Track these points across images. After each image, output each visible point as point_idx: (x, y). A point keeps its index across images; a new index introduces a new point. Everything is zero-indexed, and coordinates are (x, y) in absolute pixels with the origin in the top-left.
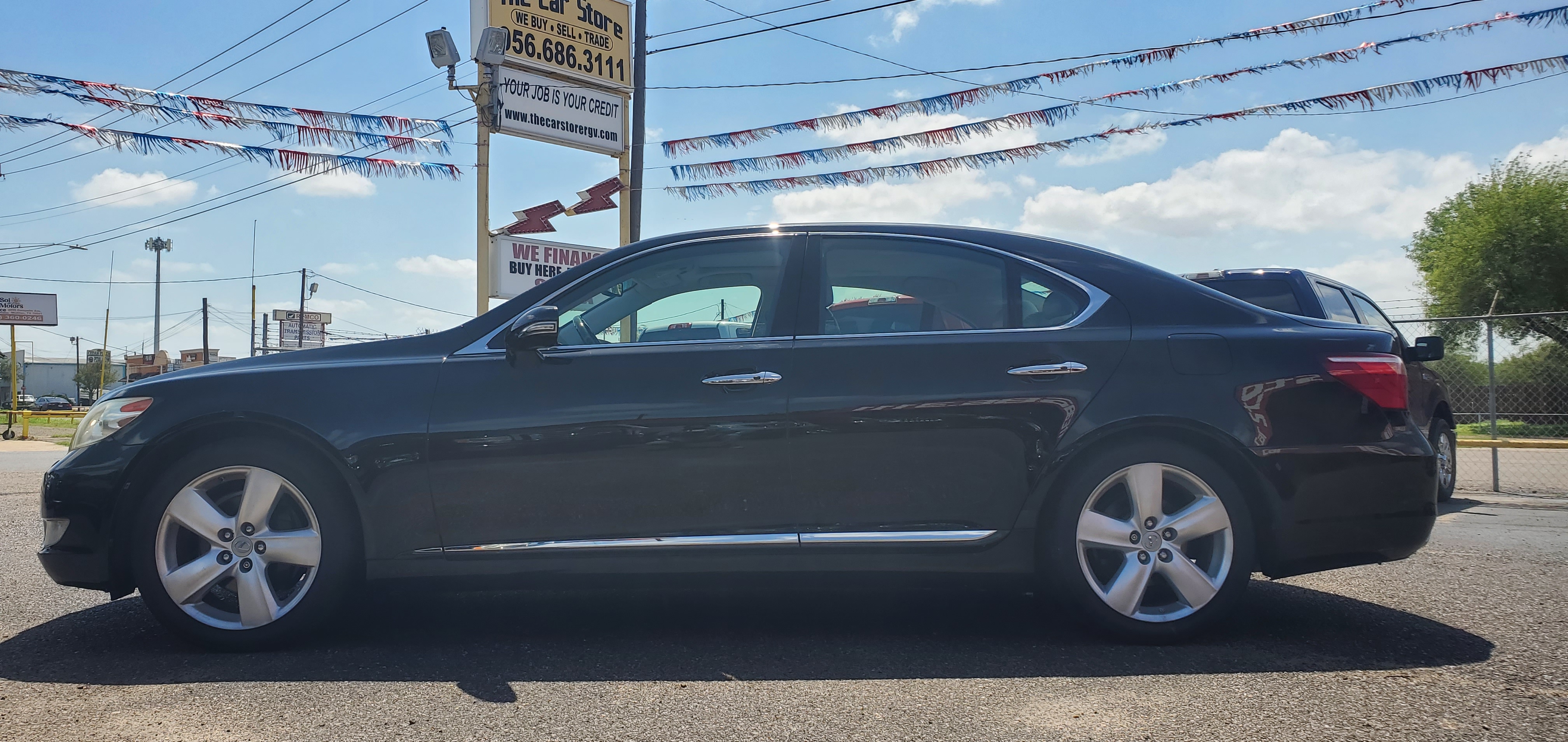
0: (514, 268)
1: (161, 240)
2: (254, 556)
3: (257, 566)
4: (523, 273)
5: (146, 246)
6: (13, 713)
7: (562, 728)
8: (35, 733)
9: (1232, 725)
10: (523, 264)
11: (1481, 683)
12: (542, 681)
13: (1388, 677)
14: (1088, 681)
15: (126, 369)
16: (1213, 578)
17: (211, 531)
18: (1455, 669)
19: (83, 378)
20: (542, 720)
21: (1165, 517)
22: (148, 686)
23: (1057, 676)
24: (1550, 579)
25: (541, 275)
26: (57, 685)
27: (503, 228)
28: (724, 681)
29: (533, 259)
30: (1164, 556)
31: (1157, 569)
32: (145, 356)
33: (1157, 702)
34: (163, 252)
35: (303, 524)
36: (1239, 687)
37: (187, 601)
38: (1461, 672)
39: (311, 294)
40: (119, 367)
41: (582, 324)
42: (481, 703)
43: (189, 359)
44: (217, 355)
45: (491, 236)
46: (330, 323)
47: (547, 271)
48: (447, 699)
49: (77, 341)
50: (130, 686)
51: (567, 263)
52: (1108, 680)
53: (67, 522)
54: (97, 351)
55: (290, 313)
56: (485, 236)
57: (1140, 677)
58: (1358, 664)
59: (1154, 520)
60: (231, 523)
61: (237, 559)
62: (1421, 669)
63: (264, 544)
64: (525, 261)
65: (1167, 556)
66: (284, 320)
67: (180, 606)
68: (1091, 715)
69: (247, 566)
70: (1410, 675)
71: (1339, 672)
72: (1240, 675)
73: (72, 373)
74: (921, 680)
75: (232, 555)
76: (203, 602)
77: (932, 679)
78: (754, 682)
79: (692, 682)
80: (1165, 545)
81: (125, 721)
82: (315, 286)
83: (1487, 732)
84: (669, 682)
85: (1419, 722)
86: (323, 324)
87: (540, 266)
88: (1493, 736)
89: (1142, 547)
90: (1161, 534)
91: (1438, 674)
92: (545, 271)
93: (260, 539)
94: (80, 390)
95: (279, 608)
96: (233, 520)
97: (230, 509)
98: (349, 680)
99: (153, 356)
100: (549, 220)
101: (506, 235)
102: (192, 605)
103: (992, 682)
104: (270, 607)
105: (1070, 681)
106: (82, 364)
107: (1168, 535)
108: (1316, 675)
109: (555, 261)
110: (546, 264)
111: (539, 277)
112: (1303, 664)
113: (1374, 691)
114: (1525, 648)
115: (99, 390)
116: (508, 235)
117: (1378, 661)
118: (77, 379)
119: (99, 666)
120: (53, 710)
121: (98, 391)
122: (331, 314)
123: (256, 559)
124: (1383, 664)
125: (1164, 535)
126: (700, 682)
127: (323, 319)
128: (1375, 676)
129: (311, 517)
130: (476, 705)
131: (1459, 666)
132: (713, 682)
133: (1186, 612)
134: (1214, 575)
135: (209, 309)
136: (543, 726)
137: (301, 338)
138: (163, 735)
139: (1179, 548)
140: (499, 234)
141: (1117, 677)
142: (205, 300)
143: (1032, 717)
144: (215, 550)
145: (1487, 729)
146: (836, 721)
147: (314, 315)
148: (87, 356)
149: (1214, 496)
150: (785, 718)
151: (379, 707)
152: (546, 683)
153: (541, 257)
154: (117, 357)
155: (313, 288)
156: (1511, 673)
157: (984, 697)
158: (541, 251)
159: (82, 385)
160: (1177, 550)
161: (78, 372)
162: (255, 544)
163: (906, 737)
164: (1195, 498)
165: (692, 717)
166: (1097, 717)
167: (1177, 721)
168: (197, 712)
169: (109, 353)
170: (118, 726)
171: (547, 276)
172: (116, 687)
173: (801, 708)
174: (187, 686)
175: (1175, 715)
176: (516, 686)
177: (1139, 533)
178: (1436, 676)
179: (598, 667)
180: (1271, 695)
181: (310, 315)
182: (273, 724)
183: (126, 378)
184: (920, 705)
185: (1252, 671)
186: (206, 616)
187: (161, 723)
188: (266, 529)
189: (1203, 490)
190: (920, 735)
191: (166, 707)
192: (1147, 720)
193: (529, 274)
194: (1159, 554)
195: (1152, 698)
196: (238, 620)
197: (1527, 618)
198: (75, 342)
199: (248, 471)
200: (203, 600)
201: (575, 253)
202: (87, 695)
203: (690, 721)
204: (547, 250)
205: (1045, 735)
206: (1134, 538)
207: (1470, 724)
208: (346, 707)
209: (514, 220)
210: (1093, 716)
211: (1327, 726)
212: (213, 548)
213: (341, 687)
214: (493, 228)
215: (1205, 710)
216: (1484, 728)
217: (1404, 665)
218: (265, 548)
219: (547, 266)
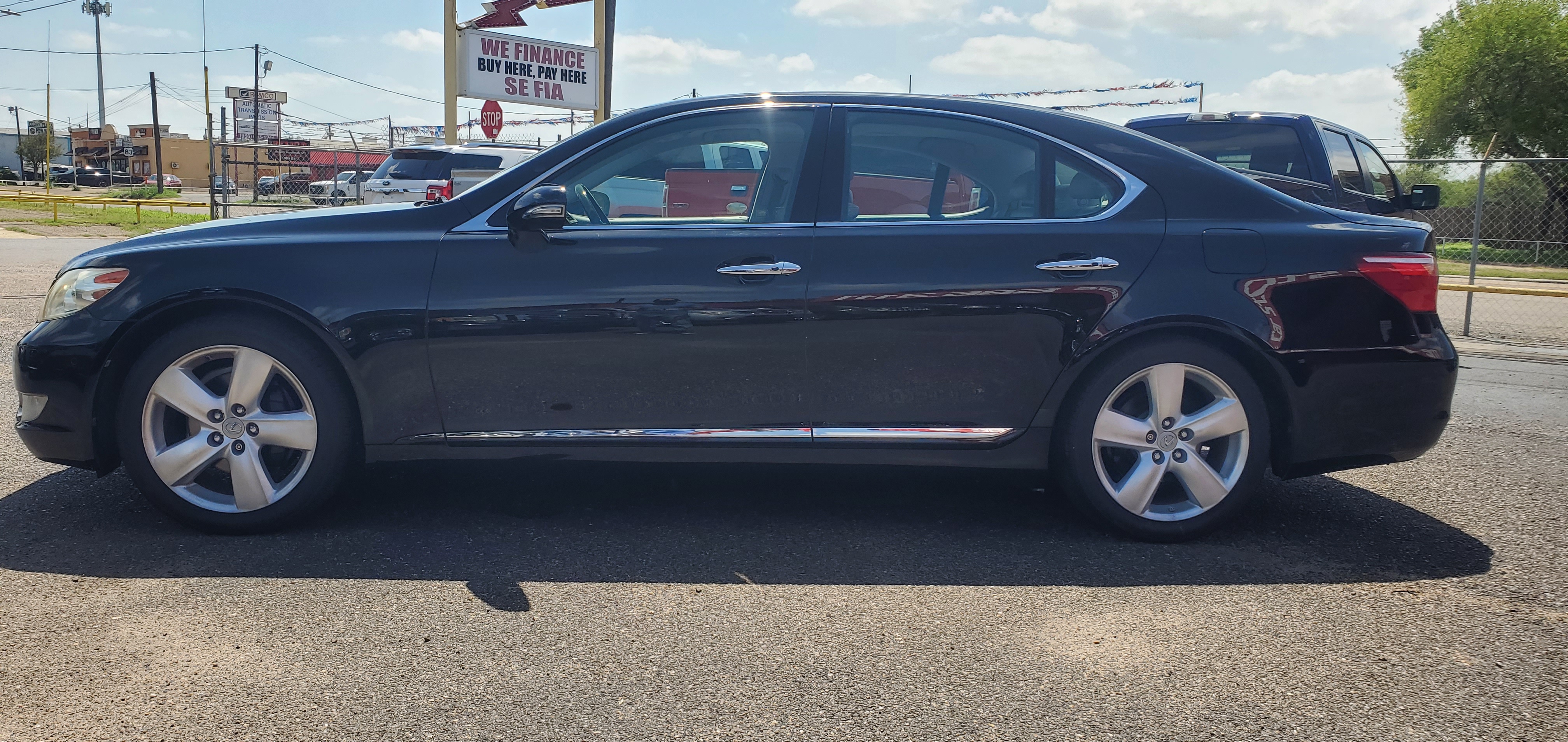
0: (483, 65)
1: (98, 3)
2: (246, 438)
3: (249, 448)
4: (492, 70)
5: (83, 9)
6: (9, 616)
7: (582, 648)
8: (36, 644)
9: (1251, 657)
10: (492, 60)
11: (1486, 601)
12: (554, 581)
13: (1395, 592)
14: (1102, 591)
15: (71, 143)
16: (1225, 479)
17: (201, 412)
18: (1459, 582)
19: (26, 151)
20: (560, 636)
21: (1183, 417)
22: (146, 580)
23: (1070, 585)
24: (1535, 460)
25: (511, 73)
26: (50, 575)
27: (471, 21)
28: (738, 584)
29: (503, 55)
30: (1178, 455)
31: (1169, 470)
32: (90, 129)
33: (1174, 622)
34: (102, 16)
35: (296, 406)
36: (1252, 603)
37: (178, 483)
38: (1464, 586)
39: (265, 72)
40: (63, 139)
41: (584, 193)
42: (495, 612)
43: (138, 134)
44: (168, 131)
45: (459, 30)
46: (286, 102)
47: (517, 69)
48: (458, 605)
49: (17, 111)
50: (128, 579)
51: (538, 61)
52: (1121, 590)
53: (45, 399)
54: (38, 122)
55: (243, 91)
56: (452, 30)
57: (1153, 588)
58: (1364, 574)
59: (1172, 420)
60: (220, 404)
61: (228, 441)
62: (1425, 581)
63: (257, 426)
64: (495, 58)
65: (1182, 456)
66: (237, 98)
67: (172, 488)
68: (1111, 639)
69: (239, 447)
70: (1415, 590)
71: (1346, 584)
72: (1250, 587)
73: (13, 144)
74: (935, 587)
75: (223, 436)
76: (195, 484)
77: (946, 585)
78: (768, 586)
79: (706, 585)
80: (1180, 445)
81: (128, 630)
82: (269, 64)
83: (1500, 670)
84: (683, 584)
85: (1432, 655)
86: (278, 104)
87: (510, 63)
88: (1507, 675)
89: (1157, 447)
90: (1177, 433)
91: (1443, 588)
92: (516, 69)
93: (252, 420)
94: (24, 162)
95: (275, 491)
96: (223, 400)
97: (219, 388)
98: (355, 578)
99: (100, 129)
100: (520, 13)
101: (474, 28)
102: (184, 486)
103: (1007, 592)
104: (265, 489)
105: (1084, 592)
106: (23, 135)
107: (1184, 435)
108: (1325, 588)
109: (526, 59)
110: (516, 61)
111: (508, 75)
112: (1310, 572)
113: (1384, 611)
114: (1523, 556)
115: (44, 163)
116: (477, 29)
117: (1383, 570)
118: (20, 152)
119: (91, 550)
120: (51, 612)
121: (43, 165)
122: (286, 93)
123: (248, 440)
124: (1387, 573)
125: (1180, 434)
126: (714, 585)
127: (279, 98)
128: (1381, 589)
129: (304, 398)
130: (490, 615)
131: (1462, 578)
132: (727, 585)
133: (1196, 512)
134: (1226, 476)
135: (157, 83)
136: (563, 646)
137: (256, 117)
138: (170, 651)
139: (1194, 448)
140: (467, 27)
141: (1130, 587)
142: (152, 74)
143: (1052, 642)
144: (205, 432)
145: (1500, 666)
146: (857, 644)
147: (269, 93)
148: (29, 127)
149: (1235, 398)
150: (806, 638)
151: (389, 616)
152: (558, 584)
153: (511, 53)
154: (60, 128)
155: (268, 66)
156: (1513, 590)
157: (1001, 613)
158: (511, 47)
159: (25, 158)
160: (1192, 451)
161: (20, 144)
162: (247, 425)
163: (931, 668)
164: (1214, 399)
165: (713, 635)
166: (1117, 643)
167: (1196, 650)
168: (202, 618)
169: (52, 124)
170: (123, 638)
171: (517, 74)
172: (112, 580)
173: (820, 624)
174: (186, 582)
175: (1193, 641)
176: (528, 588)
177: (1155, 433)
178: (1440, 591)
179: (609, 562)
180: (1284, 616)
181: (264, 93)
182: (283, 638)
183: (72, 152)
184: (939, 622)
185: (1262, 582)
186: (199, 498)
187: (166, 634)
188: (258, 411)
189: (1223, 391)
190: (944, 664)
191: (168, 611)
192: (1167, 648)
193: (498, 71)
194: (1173, 453)
195: (1168, 617)
196: (232, 502)
197: (1520, 514)
198: (14, 112)
199: (237, 351)
200: (195, 481)
201: (547, 50)
202: (84, 591)
203: (711, 641)
204: (517, 46)
205: (1069, 667)
206: (1151, 437)
207: (1482, 658)
208: (356, 616)
209: (482, 12)
210: (1113, 641)
211: (1344, 659)
212: (203, 429)
213: (347, 586)
214: (461, 20)
215: (1222, 635)
216: (1497, 665)
217: (1408, 576)
218: (258, 430)
219: (517, 64)
